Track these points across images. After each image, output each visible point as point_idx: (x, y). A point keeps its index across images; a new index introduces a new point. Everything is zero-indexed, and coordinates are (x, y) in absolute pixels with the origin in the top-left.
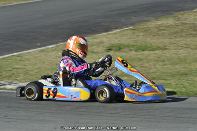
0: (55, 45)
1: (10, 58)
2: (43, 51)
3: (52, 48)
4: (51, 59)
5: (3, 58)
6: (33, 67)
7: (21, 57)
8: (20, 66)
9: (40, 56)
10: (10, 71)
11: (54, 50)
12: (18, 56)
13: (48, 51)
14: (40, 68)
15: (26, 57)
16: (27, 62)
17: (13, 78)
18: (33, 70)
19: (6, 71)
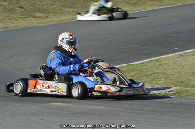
0: (193, 50)
1: (149, 63)
2: (181, 55)
3: (190, 52)
4: (190, 63)
5: (143, 63)
6: (173, 72)
7: (160, 61)
8: (160, 71)
9: (179, 61)
10: (151, 75)
11: (192, 55)
12: (157, 60)
13: (187, 55)
14: (180, 73)
15: (165, 62)
16: (166, 66)
17: (154, 82)
18: (173, 75)
19: (147, 76)
